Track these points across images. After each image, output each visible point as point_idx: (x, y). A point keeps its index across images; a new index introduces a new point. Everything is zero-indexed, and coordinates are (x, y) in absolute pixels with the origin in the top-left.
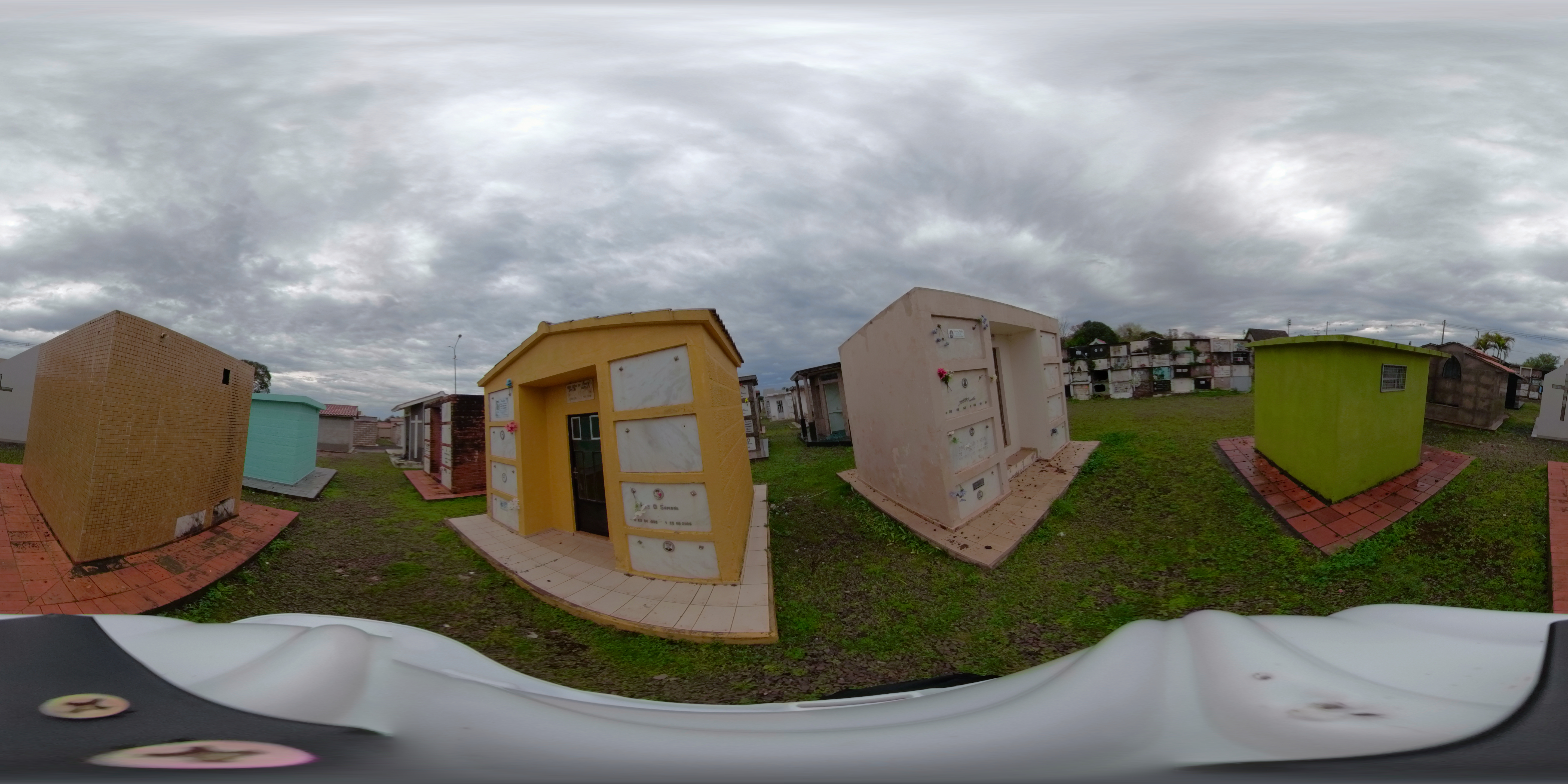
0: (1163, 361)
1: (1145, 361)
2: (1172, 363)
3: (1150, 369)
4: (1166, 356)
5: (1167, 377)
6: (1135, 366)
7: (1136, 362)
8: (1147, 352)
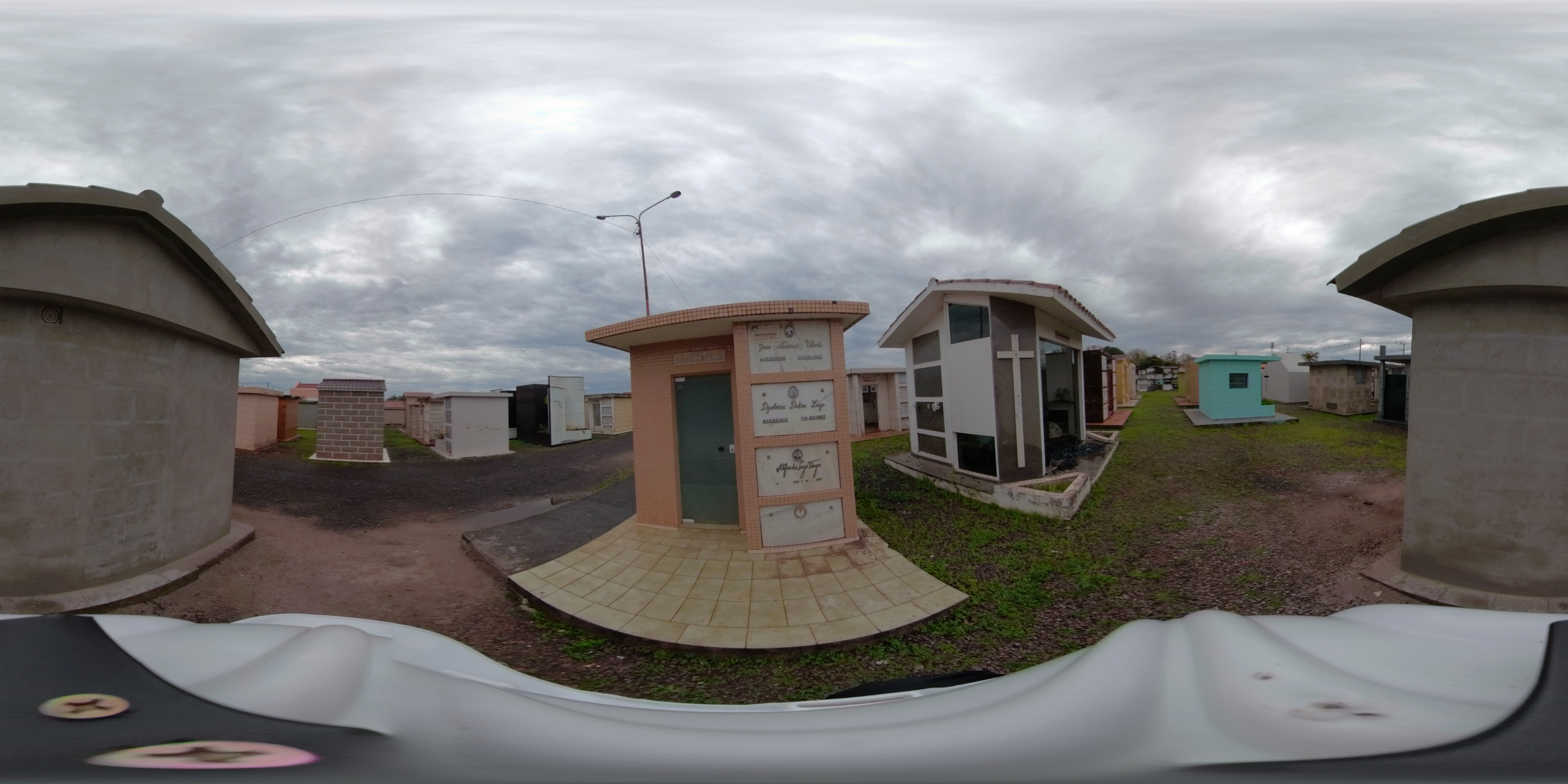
0: (1160, 377)
1: (1152, 377)
2: (1163, 378)
3: (1154, 380)
4: (1161, 375)
5: (1161, 384)
6: (1148, 378)
7: (1149, 377)
8: (1153, 373)
